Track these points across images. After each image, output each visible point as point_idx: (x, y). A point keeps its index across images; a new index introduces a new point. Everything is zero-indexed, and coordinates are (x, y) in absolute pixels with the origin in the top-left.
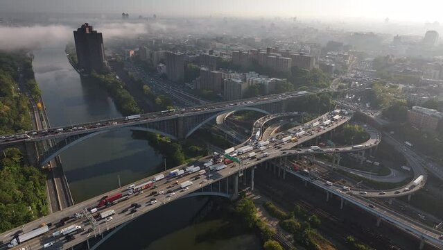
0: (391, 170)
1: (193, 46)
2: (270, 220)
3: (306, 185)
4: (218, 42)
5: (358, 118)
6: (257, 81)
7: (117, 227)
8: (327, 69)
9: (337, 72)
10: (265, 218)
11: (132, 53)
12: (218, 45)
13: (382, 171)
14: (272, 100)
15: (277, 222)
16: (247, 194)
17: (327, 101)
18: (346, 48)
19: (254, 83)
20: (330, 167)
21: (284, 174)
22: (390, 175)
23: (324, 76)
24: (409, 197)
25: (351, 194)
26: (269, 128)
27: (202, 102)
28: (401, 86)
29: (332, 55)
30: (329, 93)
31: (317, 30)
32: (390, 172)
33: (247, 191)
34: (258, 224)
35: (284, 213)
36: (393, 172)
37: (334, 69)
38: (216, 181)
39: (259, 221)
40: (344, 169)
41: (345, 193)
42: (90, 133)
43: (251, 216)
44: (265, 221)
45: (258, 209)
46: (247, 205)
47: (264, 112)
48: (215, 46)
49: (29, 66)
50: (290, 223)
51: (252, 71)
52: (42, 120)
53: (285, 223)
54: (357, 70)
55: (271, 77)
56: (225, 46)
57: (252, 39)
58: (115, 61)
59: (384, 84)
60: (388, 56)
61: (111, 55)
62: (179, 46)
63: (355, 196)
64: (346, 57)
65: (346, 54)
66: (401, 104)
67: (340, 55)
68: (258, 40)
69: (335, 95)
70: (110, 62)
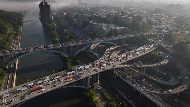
0: (172, 77)
1: (91, 11)
2: (102, 101)
3: (125, 83)
4: (103, 9)
5: (160, 48)
6: (114, 28)
7: (20, 103)
8: (150, 23)
9: (155, 24)
10: (100, 100)
11: (65, 13)
12: (103, 10)
13: (167, 78)
14: (119, 38)
15: (105, 103)
16: (95, 86)
17: (146, 39)
18: (164, 12)
19: (113, 29)
20: (140, 74)
21: (116, 77)
22: (171, 81)
23: (147, 26)
24: (178, 94)
25: (146, 91)
26: (115, 52)
27: (88, 38)
28: (187, 32)
29: (155, 15)
30: (148, 35)
31: (152, 3)
32: (170, 79)
33: (95, 85)
34: (95, 103)
35: (110, 98)
36: (173, 79)
37: (154, 23)
38: (76, 81)
39: (96, 102)
40: (147, 75)
41: (143, 90)
42: (27, 53)
43: (92, 99)
44: (100, 102)
45: (98, 95)
46: (91, 93)
47: (114, 44)
48: (102, 10)
49: (21, 19)
50: (111, 105)
51: (112, 23)
52: (17, 44)
53: (109, 104)
54: (167, 23)
55: (120, 27)
56: (105, 11)
57: (120, 8)
58: (57, 17)
59: (177, 31)
60: (184, 16)
61: (56, 15)
62: (86, 11)
63: (147, 92)
64: (162, 17)
65: (163, 15)
66: (183, 42)
67: (159, 16)
68: (122, 8)
69: (151, 36)
70: (55, 18)
